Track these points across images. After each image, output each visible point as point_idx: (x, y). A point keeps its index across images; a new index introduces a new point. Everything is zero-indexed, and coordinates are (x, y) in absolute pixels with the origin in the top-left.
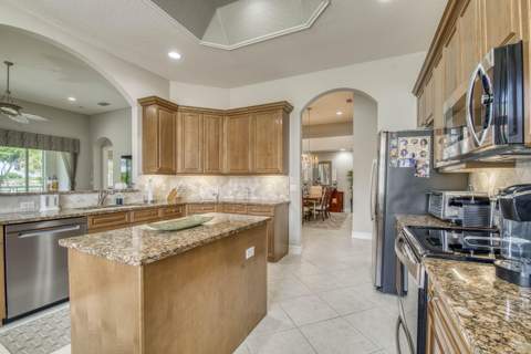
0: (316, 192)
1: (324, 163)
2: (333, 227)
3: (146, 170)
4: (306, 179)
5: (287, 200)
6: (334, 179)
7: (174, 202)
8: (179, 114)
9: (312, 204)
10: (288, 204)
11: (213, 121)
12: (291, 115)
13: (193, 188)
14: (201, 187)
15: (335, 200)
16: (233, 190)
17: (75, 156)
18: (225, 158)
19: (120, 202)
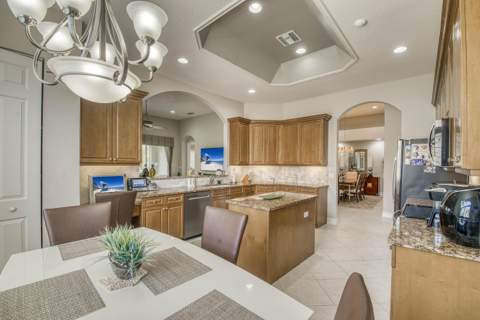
0: (352, 177)
1: (360, 150)
2: (366, 208)
3: (232, 163)
4: (342, 165)
5: (326, 184)
6: (369, 165)
7: (247, 183)
8: (251, 126)
9: (347, 188)
10: (327, 187)
11: (272, 129)
12: (330, 122)
13: (257, 173)
14: (263, 174)
15: (370, 185)
16: (285, 175)
17: (171, 148)
18: (280, 153)
19: (219, 182)
